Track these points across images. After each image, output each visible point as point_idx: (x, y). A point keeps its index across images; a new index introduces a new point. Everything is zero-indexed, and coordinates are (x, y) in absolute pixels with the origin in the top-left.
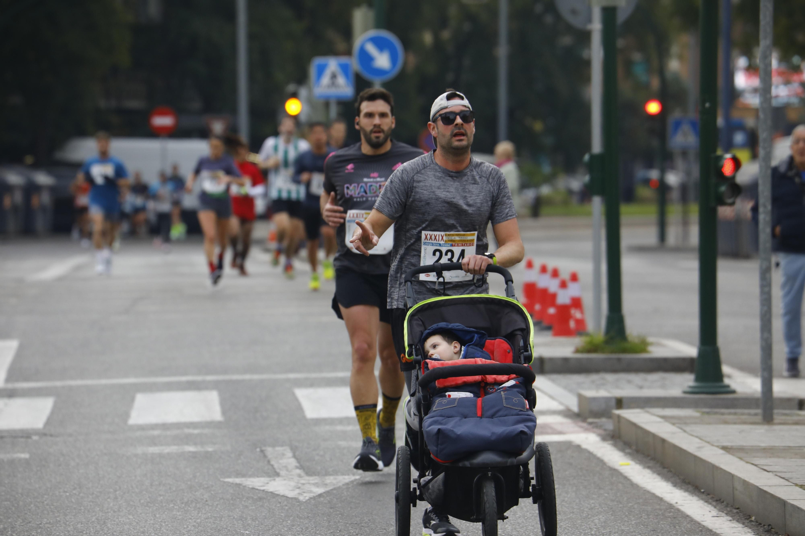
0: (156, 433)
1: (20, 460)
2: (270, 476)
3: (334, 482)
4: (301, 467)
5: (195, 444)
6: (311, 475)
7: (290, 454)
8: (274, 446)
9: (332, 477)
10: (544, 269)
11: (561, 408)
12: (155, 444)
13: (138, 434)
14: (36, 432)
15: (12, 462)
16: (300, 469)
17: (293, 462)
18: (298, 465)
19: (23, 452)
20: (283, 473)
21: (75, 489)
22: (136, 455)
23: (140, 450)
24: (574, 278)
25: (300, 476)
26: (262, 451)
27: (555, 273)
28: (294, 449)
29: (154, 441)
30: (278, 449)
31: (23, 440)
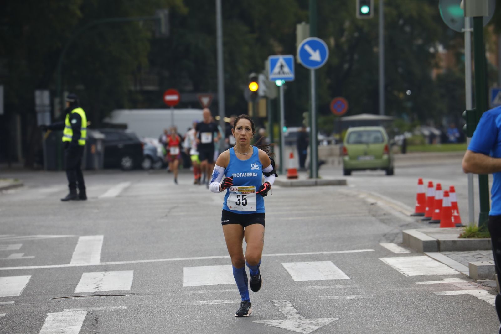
0: (202, 292)
1: (122, 310)
2: (281, 319)
3: (323, 322)
4: (299, 313)
5: (229, 299)
6: (307, 318)
7: (291, 305)
8: (279, 300)
9: (321, 319)
10: (431, 185)
11: (457, 273)
12: (204, 300)
13: (191, 292)
14: (127, 292)
15: (117, 311)
16: (299, 314)
17: (293, 310)
18: (297, 311)
19: (123, 305)
20: (289, 316)
21: (160, 328)
22: (193, 306)
23: (195, 303)
24: (452, 190)
25: (300, 318)
26: (272, 303)
27: (439, 187)
28: (292, 301)
29: (202, 297)
30: (281, 301)
31: (121, 297)
